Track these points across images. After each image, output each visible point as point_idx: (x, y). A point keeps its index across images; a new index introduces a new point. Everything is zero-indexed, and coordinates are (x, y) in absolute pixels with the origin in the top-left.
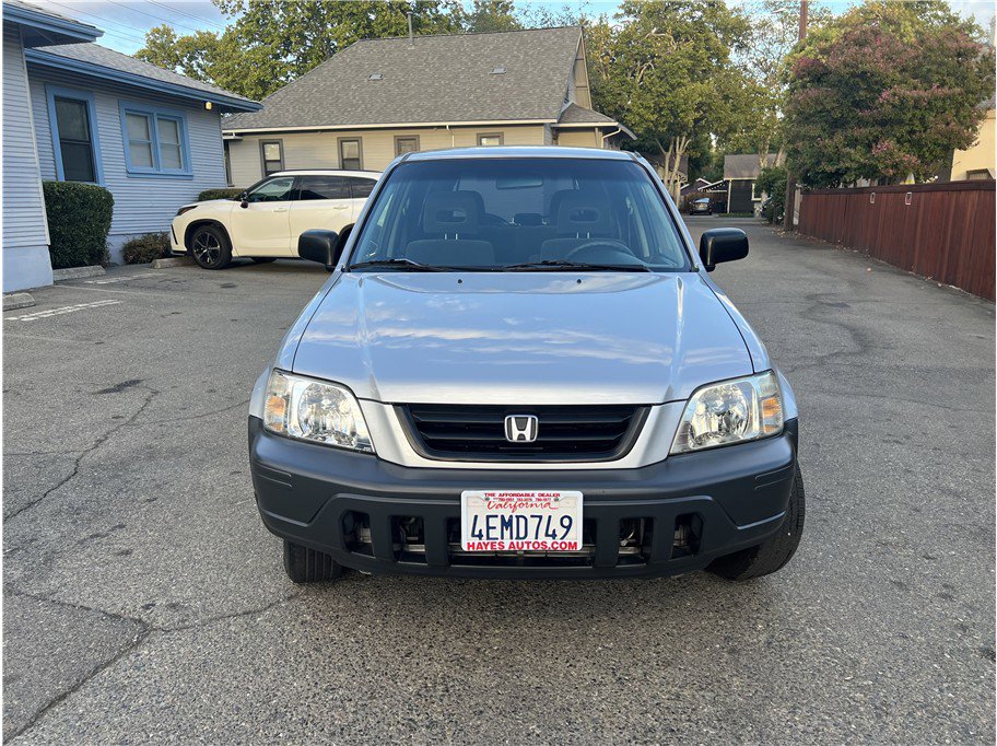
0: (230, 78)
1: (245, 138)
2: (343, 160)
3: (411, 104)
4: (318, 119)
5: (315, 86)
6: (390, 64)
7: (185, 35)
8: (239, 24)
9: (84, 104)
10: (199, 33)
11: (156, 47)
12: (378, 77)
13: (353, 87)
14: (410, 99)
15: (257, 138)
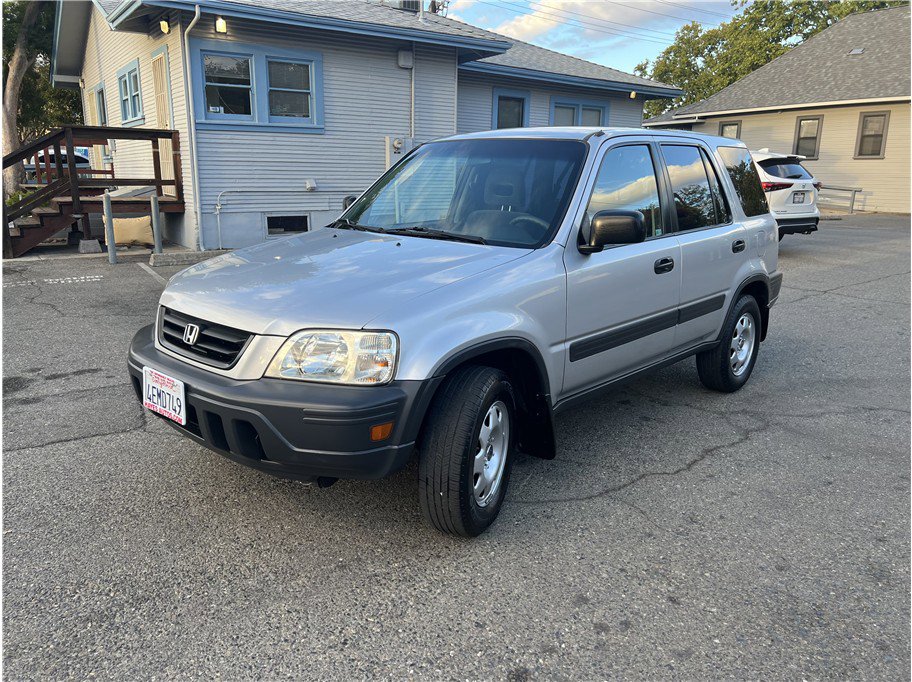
0: (727, 65)
1: (707, 121)
2: (799, 139)
3: (889, 77)
4: (781, 99)
5: (788, 66)
6: (877, 37)
7: (711, 28)
8: (746, 12)
9: (521, 101)
10: (723, 25)
11: (683, 42)
12: (859, 51)
13: (829, 64)
14: (889, 72)
15: (718, 120)
